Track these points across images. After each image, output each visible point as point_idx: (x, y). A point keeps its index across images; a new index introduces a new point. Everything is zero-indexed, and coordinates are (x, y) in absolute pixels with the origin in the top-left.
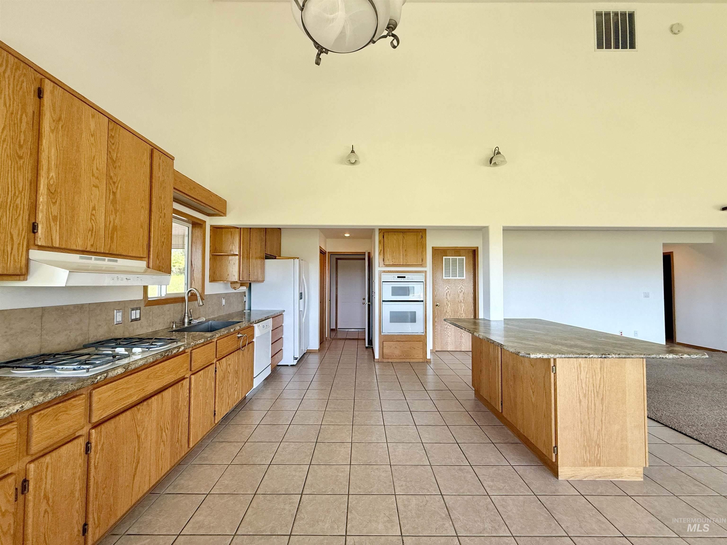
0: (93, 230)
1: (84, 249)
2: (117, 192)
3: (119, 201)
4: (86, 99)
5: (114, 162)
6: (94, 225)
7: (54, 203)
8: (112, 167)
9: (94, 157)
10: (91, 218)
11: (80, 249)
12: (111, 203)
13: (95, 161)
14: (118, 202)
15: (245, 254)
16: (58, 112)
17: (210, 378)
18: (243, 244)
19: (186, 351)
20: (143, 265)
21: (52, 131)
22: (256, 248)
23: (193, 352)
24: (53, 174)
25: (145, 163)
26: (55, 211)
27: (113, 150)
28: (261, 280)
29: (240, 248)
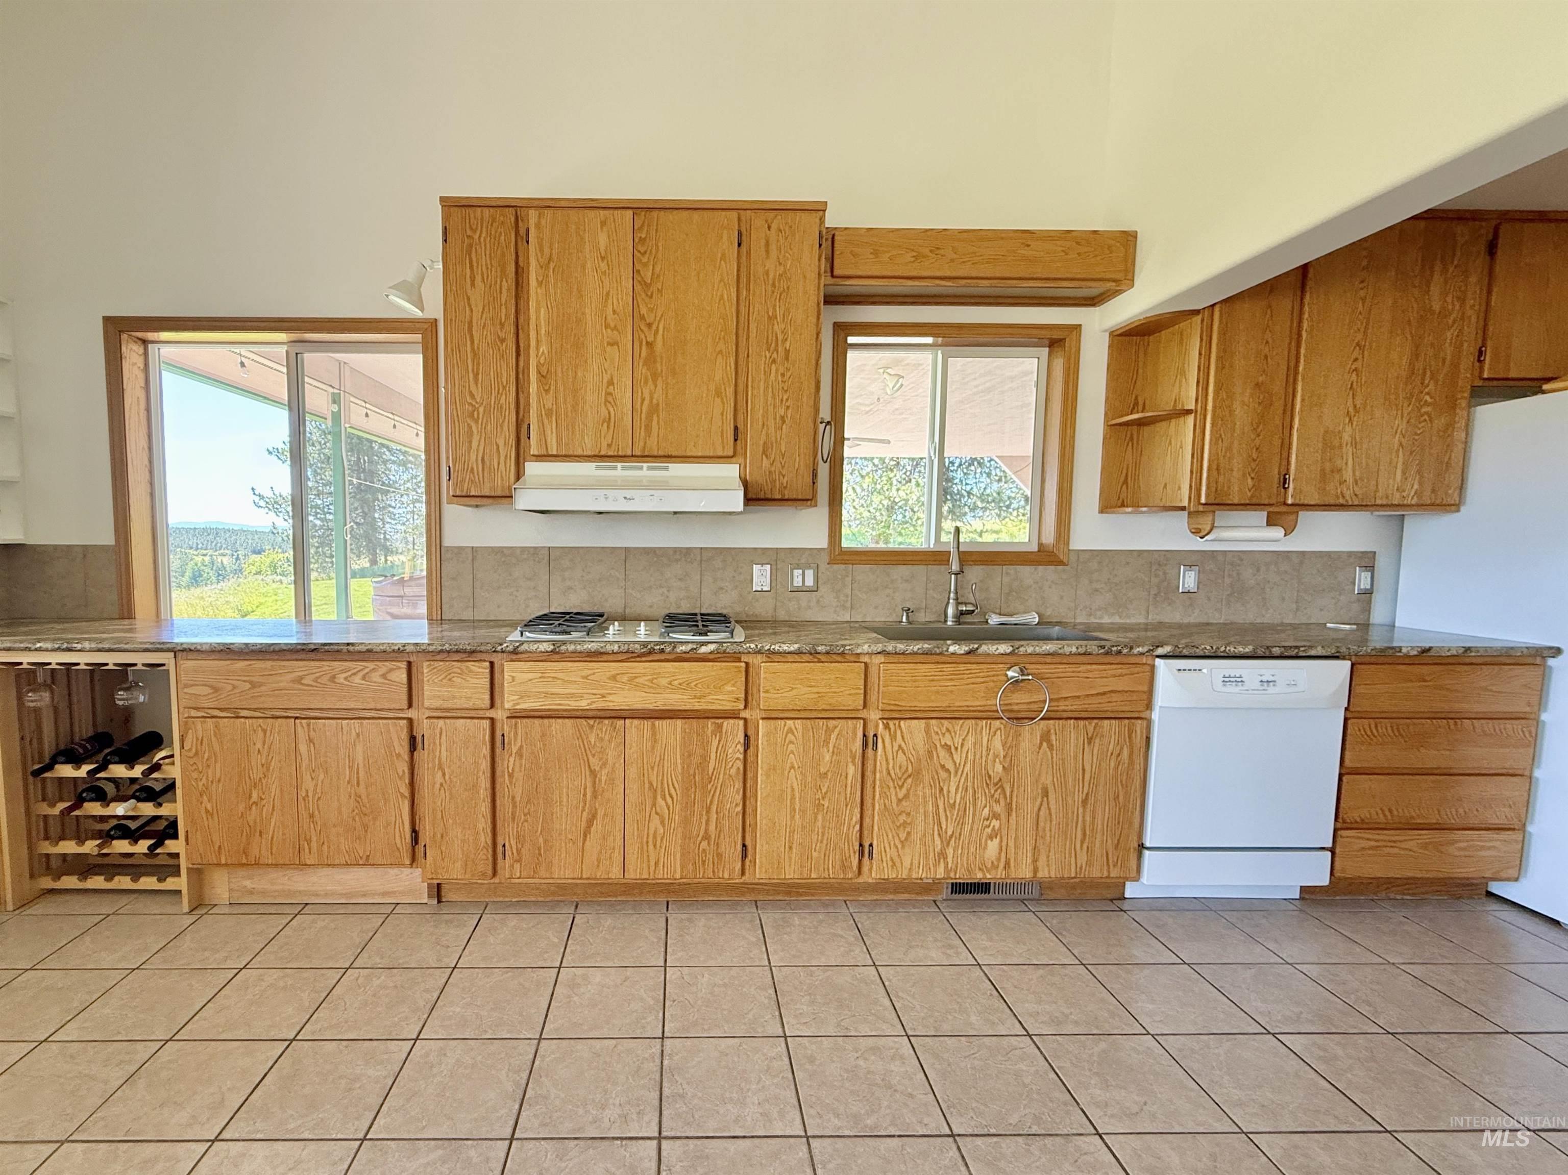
0: (610, 419)
1: (597, 453)
2: (655, 341)
3: (661, 358)
4: (596, 200)
5: (646, 285)
6: (611, 410)
7: (547, 391)
8: (644, 295)
9: (608, 294)
10: (606, 401)
11: (589, 453)
12: (645, 364)
13: (610, 301)
14: (659, 359)
15: (1237, 405)
16: (547, 250)
17: (836, 752)
18: (1220, 369)
19: (745, 658)
20: (731, 471)
21: (540, 283)
22: (1358, 365)
23: (765, 670)
24: (543, 348)
25: (723, 257)
26: (549, 402)
27: (645, 265)
28: (1408, 501)
29: (1202, 384)
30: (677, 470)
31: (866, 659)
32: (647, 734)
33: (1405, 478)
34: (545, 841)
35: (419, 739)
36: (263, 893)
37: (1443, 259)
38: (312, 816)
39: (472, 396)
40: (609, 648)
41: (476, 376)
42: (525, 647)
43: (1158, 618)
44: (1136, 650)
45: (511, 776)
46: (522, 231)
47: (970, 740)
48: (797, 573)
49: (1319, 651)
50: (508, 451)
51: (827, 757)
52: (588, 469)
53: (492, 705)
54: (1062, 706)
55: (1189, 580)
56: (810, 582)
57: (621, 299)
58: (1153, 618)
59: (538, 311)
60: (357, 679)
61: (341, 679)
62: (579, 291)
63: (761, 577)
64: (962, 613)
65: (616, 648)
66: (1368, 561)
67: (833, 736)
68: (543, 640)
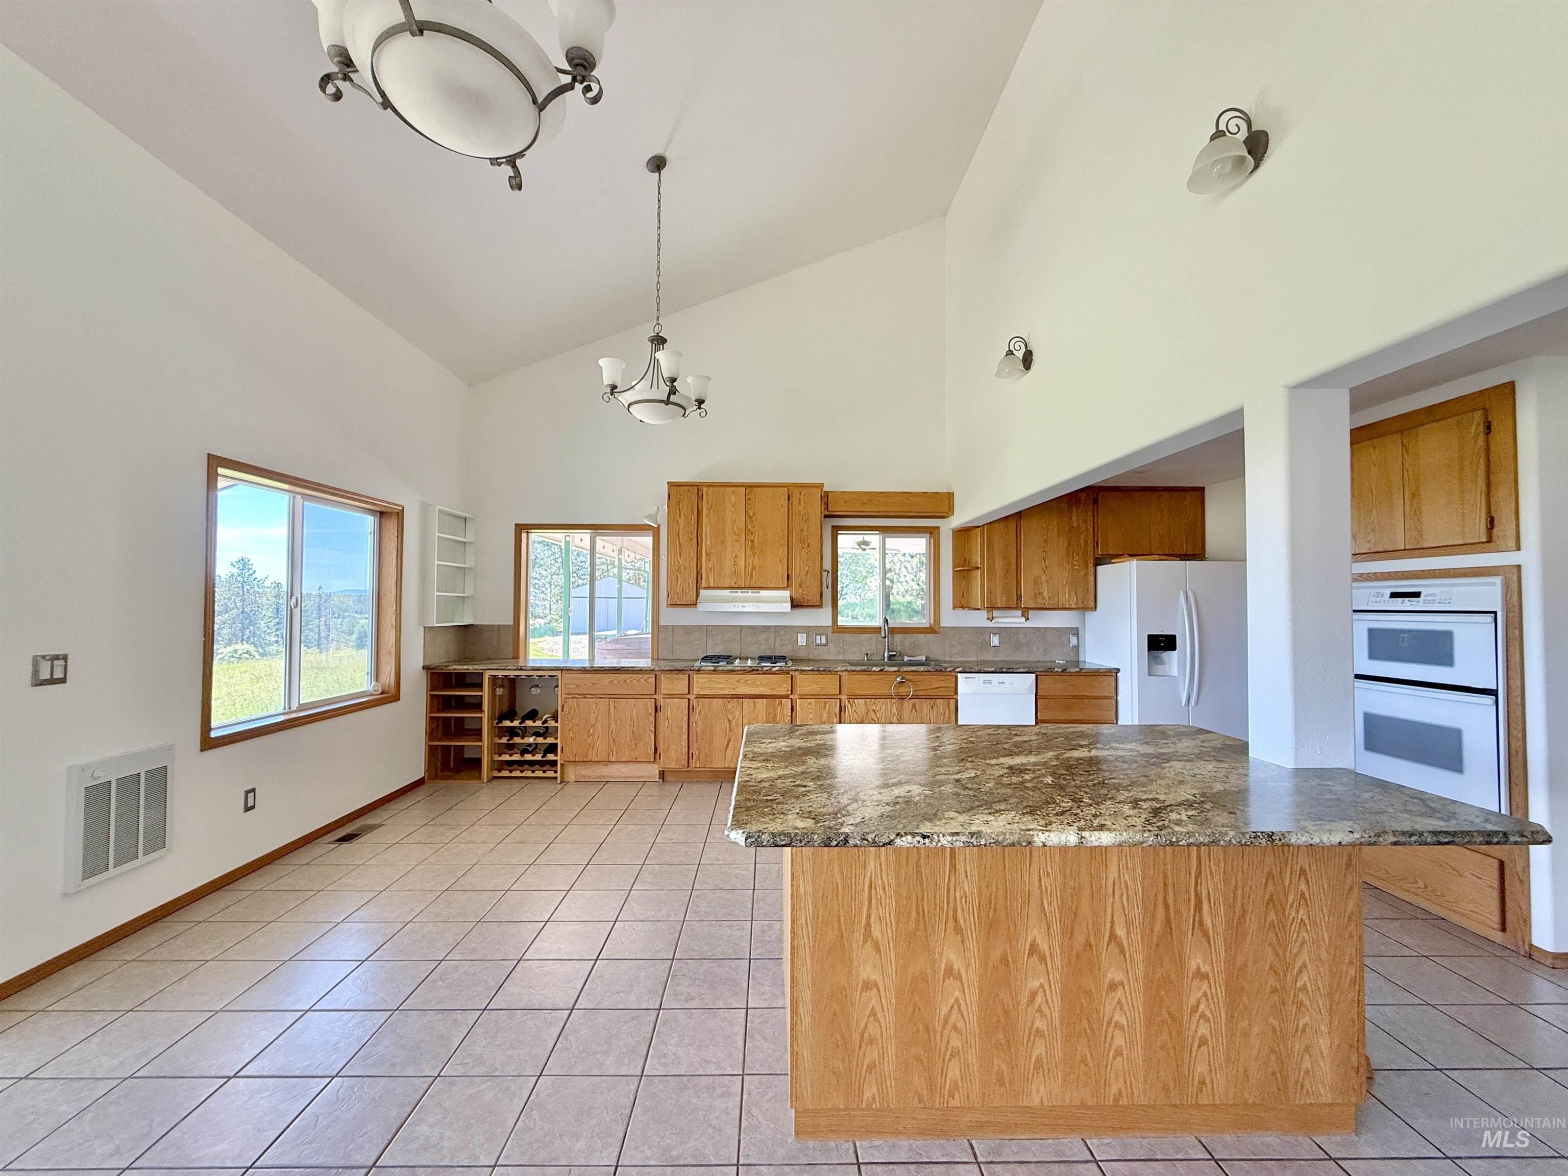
0: (735, 572)
1: (730, 586)
2: (754, 540)
3: (757, 546)
5: (751, 517)
6: (736, 568)
7: (710, 560)
8: (749, 521)
9: (735, 520)
10: (734, 564)
11: (727, 586)
12: (750, 549)
13: (736, 523)
14: (755, 547)
15: (996, 566)
16: (710, 503)
17: (829, 712)
18: (988, 550)
19: (791, 673)
20: (786, 594)
21: (707, 517)
22: (1046, 549)
23: (798, 677)
24: (708, 543)
25: (782, 506)
26: (711, 565)
27: (750, 509)
28: (1072, 606)
29: (982, 556)
30: (764, 593)
31: (840, 673)
32: (752, 704)
33: (1070, 597)
34: (710, 751)
35: (659, 707)
36: (589, 777)
37: (1076, 505)
38: (614, 740)
39: (679, 563)
40: (736, 669)
41: (680, 556)
42: (703, 668)
43: (983, 658)
44: (948, 670)
45: (696, 723)
46: (700, 495)
47: (883, 707)
48: (818, 637)
49: (1021, 670)
50: (693, 585)
51: (825, 715)
52: (727, 593)
53: (689, 693)
54: (920, 693)
55: (995, 640)
56: (824, 641)
57: (741, 523)
58: (981, 658)
59: (706, 527)
60: (635, 682)
61: (628, 682)
62: (723, 519)
63: (802, 640)
64: (891, 656)
65: (739, 668)
66: (1075, 632)
67: (827, 706)
68: (709, 666)
